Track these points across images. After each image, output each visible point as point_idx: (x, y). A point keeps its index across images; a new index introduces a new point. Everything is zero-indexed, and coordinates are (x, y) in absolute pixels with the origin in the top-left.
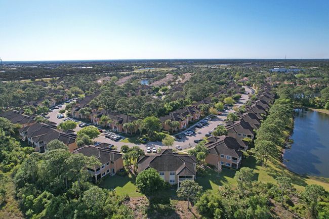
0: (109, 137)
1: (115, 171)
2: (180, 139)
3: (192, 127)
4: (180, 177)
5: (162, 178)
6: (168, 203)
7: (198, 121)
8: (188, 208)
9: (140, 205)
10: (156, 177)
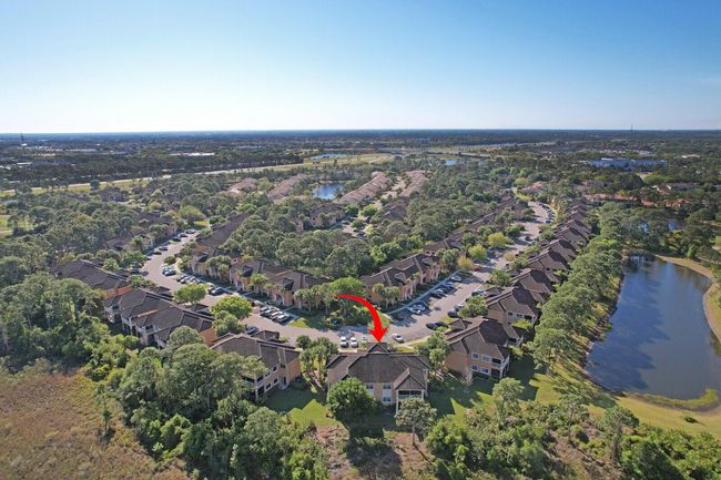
0: (267, 316)
1: (288, 382)
2: (401, 320)
3: (422, 296)
4: (401, 393)
5: (370, 394)
6: (381, 435)
7: (435, 284)
8: (414, 444)
9: (335, 439)
10: (360, 392)
